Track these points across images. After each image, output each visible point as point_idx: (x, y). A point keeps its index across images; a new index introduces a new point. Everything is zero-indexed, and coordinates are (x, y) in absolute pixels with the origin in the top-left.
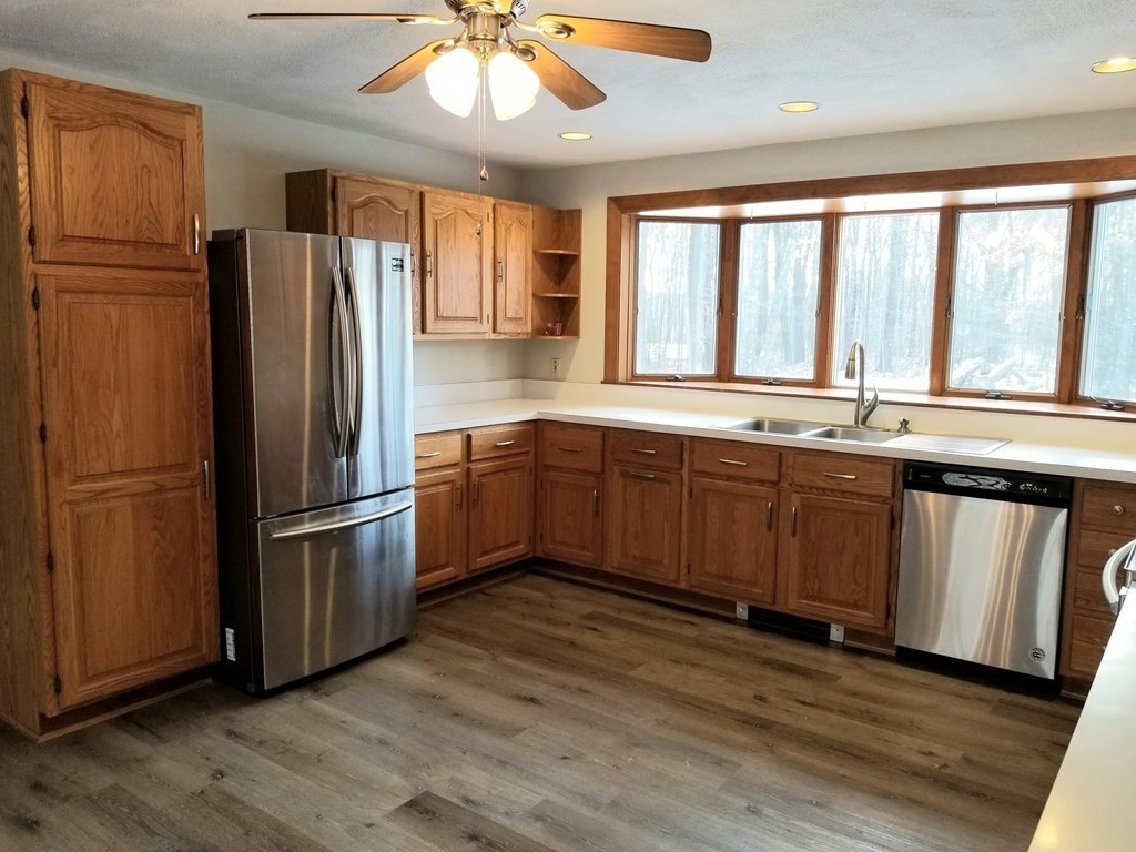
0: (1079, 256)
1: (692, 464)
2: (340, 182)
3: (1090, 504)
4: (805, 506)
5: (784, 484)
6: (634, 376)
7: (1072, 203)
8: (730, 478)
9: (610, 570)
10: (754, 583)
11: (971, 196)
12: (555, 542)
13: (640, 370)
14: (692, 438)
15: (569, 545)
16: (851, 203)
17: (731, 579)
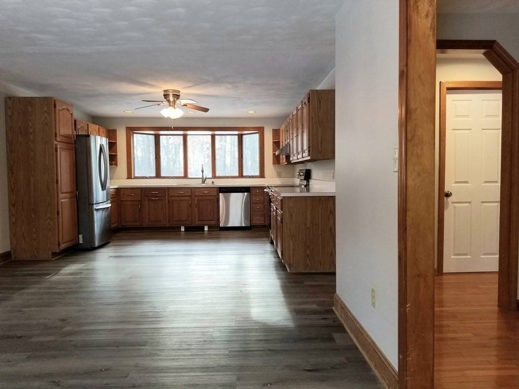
0: (240, 146)
1: (169, 194)
2: (77, 122)
3: (253, 191)
4: (198, 200)
5: (193, 196)
6: (135, 177)
7: (238, 135)
8: (179, 196)
9: (145, 226)
10: (187, 221)
11: (217, 133)
12: (126, 222)
13: (136, 176)
14: (168, 188)
15: (131, 222)
16: (189, 132)
17: (181, 221)
